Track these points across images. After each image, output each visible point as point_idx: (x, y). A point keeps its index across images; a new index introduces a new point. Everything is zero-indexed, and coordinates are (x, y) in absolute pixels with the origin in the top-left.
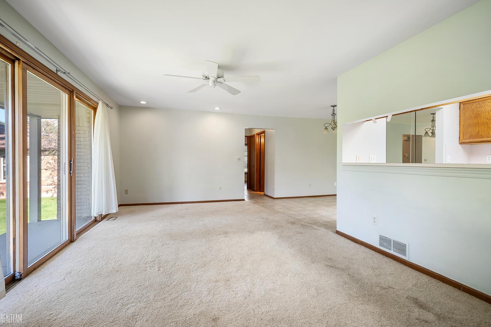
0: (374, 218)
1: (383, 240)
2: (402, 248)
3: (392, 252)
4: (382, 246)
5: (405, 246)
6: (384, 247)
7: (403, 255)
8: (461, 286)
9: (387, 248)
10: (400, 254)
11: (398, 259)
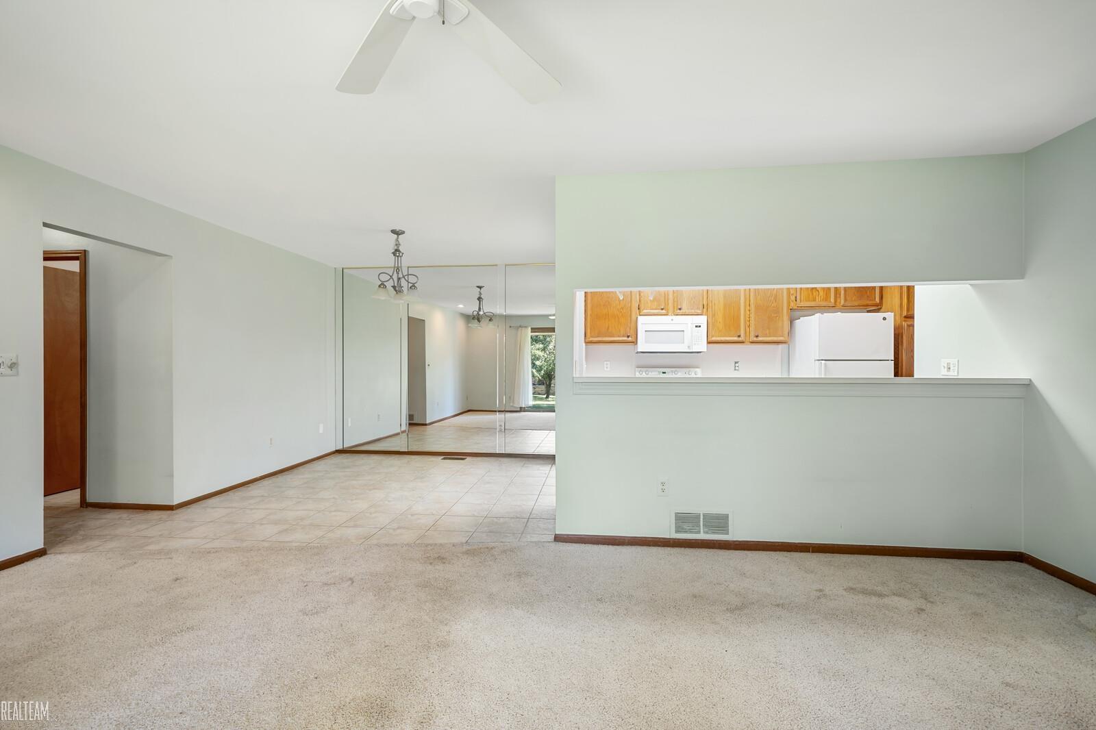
0: (663, 484)
1: (683, 520)
2: (720, 522)
3: (702, 536)
4: (680, 532)
5: (726, 517)
6: (686, 532)
7: (722, 534)
8: (809, 547)
9: (691, 532)
10: (717, 533)
11: (714, 544)
